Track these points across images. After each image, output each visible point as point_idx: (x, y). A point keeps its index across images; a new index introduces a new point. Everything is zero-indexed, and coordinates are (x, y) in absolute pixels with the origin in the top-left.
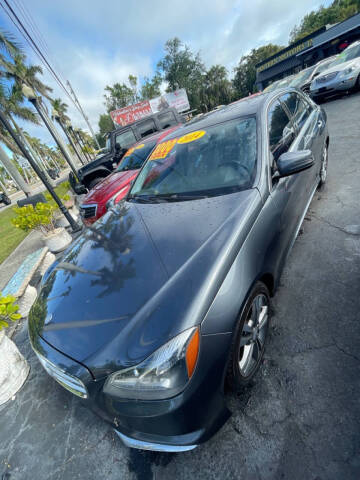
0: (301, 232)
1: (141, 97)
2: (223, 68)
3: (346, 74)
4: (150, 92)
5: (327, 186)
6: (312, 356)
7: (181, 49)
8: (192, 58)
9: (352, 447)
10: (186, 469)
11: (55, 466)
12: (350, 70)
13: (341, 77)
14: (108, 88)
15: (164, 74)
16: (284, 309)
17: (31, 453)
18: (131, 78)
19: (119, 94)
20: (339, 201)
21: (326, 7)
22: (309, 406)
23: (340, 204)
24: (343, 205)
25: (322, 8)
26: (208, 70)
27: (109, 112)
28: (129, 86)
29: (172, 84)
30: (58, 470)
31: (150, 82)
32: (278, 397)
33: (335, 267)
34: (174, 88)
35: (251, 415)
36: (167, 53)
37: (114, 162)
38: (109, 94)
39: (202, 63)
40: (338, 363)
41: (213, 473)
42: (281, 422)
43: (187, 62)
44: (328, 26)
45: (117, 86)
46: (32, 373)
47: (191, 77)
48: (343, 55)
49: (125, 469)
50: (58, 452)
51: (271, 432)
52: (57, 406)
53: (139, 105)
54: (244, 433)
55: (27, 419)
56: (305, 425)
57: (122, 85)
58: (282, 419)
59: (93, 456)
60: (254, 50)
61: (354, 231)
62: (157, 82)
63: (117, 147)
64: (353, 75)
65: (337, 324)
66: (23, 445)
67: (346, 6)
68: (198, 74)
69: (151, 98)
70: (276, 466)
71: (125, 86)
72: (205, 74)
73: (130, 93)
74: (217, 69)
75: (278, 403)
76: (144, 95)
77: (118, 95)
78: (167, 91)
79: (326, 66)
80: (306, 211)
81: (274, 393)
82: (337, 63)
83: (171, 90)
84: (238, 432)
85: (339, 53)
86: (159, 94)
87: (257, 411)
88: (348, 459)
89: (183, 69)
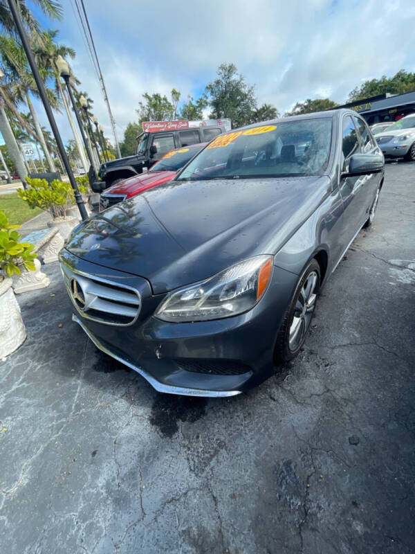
0: (345, 258)
1: (181, 115)
2: (275, 110)
3: (400, 140)
4: (192, 113)
5: (372, 227)
6: (352, 350)
7: (235, 77)
8: (244, 90)
9: (388, 416)
10: (216, 425)
11: (59, 418)
12: (405, 138)
13: (395, 142)
14: (146, 96)
15: (210, 99)
16: (326, 314)
17: (28, 405)
18: (174, 93)
19: (157, 106)
20: (385, 240)
21: (387, 79)
22: (347, 385)
23: (385, 243)
24: (388, 244)
25: (384, 78)
26: (259, 107)
27: (140, 122)
28: (170, 100)
29: (217, 110)
30: (64, 420)
31: (194, 103)
32: (316, 377)
33: (378, 288)
34: (219, 116)
35: (289, 388)
36: (219, 78)
37: (144, 166)
38: (145, 102)
39: (254, 98)
40: (378, 357)
41: (246, 429)
42: (319, 395)
43: (238, 92)
44: (388, 95)
45: (157, 97)
46: (29, 340)
47: (239, 109)
48: (398, 123)
49: (146, 423)
50: (64, 406)
51: (309, 401)
52: (62, 369)
53: (177, 123)
54: (281, 401)
55: (22, 378)
56: (342, 398)
57: (162, 97)
58: (319, 393)
59: (108, 411)
60: (309, 101)
61: (399, 264)
62: (202, 105)
63: (153, 151)
64: (408, 143)
65: (379, 329)
66: (16, 399)
67: (407, 83)
68: (248, 108)
69: (191, 120)
70: (312, 427)
71: (165, 99)
72: (255, 110)
73: (170, 107)
74: (268, 108)
75: (317, 381)
76: (184, 114)
77: (155, 106)
78: (211, 117)
79: (382, 130)
80: (350, 244)
81: (313, 374)
82: (392, 128)
83: (216, 116)
84: (274, 400)
85: (395, 121)
86: (200, 118)
87: (294, 386)
88: (384, 424)
89: (232, 98)
